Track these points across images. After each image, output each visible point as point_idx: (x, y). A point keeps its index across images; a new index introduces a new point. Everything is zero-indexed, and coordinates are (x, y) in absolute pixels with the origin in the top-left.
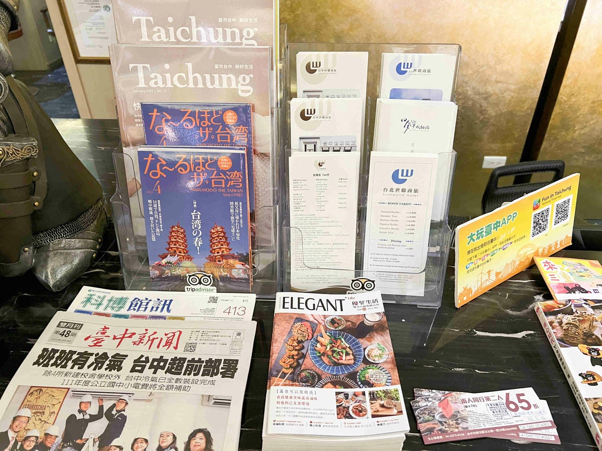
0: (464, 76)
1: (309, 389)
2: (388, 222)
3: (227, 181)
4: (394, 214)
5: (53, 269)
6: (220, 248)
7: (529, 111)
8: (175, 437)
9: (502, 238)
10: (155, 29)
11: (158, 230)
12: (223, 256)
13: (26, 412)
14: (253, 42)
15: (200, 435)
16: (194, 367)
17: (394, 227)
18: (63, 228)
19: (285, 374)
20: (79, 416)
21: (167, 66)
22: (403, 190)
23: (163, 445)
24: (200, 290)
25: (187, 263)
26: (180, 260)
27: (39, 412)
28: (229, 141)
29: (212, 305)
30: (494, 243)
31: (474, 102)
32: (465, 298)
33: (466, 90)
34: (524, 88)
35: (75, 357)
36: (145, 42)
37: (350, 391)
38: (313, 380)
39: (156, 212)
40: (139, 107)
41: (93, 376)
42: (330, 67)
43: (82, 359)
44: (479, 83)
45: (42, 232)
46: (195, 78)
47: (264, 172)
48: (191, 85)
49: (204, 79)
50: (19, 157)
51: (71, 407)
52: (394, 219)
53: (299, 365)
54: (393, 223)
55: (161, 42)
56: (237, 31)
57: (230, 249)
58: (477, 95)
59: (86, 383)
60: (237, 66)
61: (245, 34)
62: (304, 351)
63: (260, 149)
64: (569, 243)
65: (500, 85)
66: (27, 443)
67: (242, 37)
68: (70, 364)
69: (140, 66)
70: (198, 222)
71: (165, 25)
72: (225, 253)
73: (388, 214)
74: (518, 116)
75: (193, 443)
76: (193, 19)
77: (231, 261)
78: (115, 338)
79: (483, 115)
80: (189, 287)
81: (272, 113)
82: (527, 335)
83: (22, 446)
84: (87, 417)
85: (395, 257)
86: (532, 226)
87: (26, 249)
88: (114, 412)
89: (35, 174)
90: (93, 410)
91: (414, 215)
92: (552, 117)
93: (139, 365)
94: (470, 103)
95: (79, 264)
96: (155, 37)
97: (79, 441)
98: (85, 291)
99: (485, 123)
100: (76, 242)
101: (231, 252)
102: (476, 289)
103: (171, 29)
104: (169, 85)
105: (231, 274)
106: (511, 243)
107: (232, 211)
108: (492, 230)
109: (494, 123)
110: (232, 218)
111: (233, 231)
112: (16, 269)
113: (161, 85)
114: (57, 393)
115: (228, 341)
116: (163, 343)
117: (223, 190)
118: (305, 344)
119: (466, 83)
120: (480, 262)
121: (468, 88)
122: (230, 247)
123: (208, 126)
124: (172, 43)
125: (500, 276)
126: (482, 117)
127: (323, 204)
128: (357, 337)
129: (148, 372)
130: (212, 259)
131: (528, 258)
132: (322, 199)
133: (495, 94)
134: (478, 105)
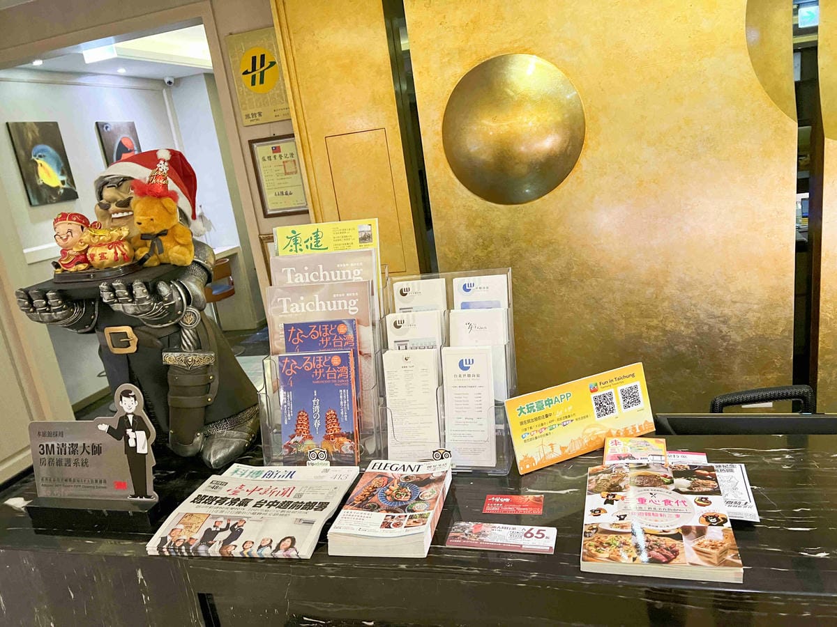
0: (691, 298)
1: (371, 513)
2: (461, 403)
3: (338, 374)
4: (466, 396)
5: (215, 451)
6: (333, 428)
7: (786, 334)
8: (271, 541)
9: (559, 414)
10: (297, 275)
11: (289, 415)
12: (335, 435)
13: (181, 527)
14: (360, 278)
15: (289, 540)
16: (297, 506)
17: (467, 406)
18: (226, 421)
19: (354, 504)
20: (214, 529)
21: (302, 298)
22: (469, 376)
23: (263, 545)
24: (317, 464)
25: (308, 442)
26: (304, 439)
27: (189, 526)
28: (341, 346)
29: (324, 474)
30: (550, 418)
31: (711, 327)
32: (528, 466)
33: (697, 314)
34: (772, 306)
35: (218, 499)
36: (290, 284)
37: (397, 515)
38: (374, 508)
39: (288, 401)
40: (283, 326)
41: (227, 508)
42: (416, 290)
43: (223, 501)
44: (711, 305)
45: (211, 423)
46: (320, 305)
47: (368, 367)
48: (318, 309)
49: (326, 305)
50: (202, 364)
51: (209, 524)
52: (465, 399)
53: (367, 499)
54: (465, 403)
55: (300, 283)
56: (349, 272)
57: (340, 429)
58: (711, 318)
59: (222, 512)
60: (348, 295)
61: (354, 273)
62: (374, 493)
63: (364, 351)
64: (652, 428)
65: (738, 305)
66: (178, 542)
67: (352, 275)
68: (214, 502)
69: (285, 299)
70: (318, 407)
71: (303, 272)
72: (337, 432)
73: (460, 396)
74: (772, 340)
75: (283, 543)
76: (321, 266)
77: (341, 439)
78: (248, 491)
79: (725, 341)
80: (310, 462)
81: (374, 325)
82: (571, 492)
83: (174, 544)
84: (218, 529)
85: (470, 432)
86: (594, 407)
87: (199, 434)
88: (236, 527)
89: (211, 377)
90: (223, 526)
91: (480, 396)
92: (820, 339)
93: (259, 504)
94: (706, 328)
95: (234, 449)
96: (296, 281)
97: (210, 542)
98: (235, 466)
99: (731, 351)
100: (235, 433)
101: (341, 431)
102: (539, 459)
103: (307, 274)
104: (303, 310)
105: (341, 451)
106: (572, 421)
107: (341, 397)
108: (544, 406)
109: (743, 349)
110: (342, 403)
111: (342, 413)
112: (190, 451)
113: (297, 310)
114: (202, 517)
115: (327, 492)
116: (281, 493)
117: (335, 381)
118: (378, 490)
119: (695, 305)
120: (538, 434)
121: (698, 311)
122: (340, 427)
123: (327, 336)
124: (307, 283)
125: (566, 451)
126: (725, 344)
127: (411, 390)
128: (419, 486)
129: (265, 507)
130: (327, 438)
131: (598, 438)
132: (411, 386)
133: (735, 315)
134: (717, 330)
